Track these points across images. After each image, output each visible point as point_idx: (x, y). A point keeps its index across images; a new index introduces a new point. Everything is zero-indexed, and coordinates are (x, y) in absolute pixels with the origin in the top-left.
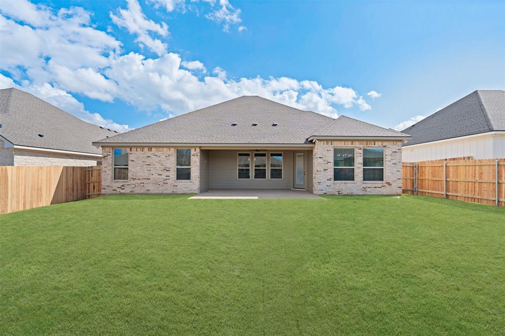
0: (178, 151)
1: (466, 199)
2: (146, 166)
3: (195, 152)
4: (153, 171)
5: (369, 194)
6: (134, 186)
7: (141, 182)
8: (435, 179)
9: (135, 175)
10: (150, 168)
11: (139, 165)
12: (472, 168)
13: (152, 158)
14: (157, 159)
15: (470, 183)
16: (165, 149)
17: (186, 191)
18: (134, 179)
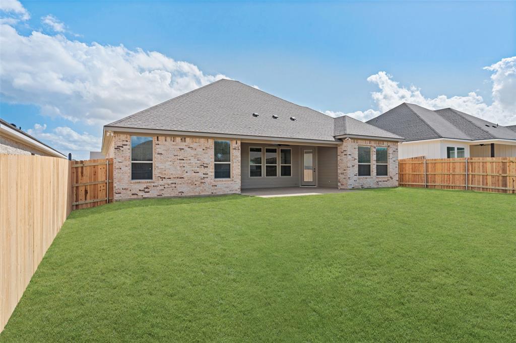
0: (216, 144)
1: (443, 187)
2: (179, 161)
3: (236, 146)
4: (188, 168)
5: (380, 187)
6: (163, 187)
7: (172, 182)
8: (415, 173)
9: (164, 172)
10: (184, 163)
11: (169, 160)
12: (447, 165)
13: (186, 151)
14: (193, 152)
15: (446, 176)
16: (202, 140)
17: (227, 191)
18: (162, 178)
